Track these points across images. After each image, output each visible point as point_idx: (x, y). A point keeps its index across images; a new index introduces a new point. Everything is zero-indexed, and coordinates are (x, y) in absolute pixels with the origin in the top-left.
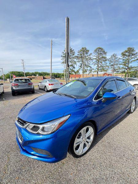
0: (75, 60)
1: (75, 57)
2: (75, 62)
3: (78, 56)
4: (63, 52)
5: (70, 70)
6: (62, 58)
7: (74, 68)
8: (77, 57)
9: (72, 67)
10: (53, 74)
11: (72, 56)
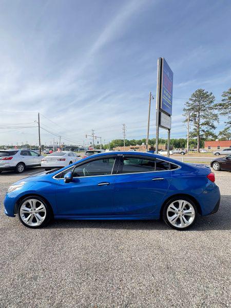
0: (216, 112)
1: (216, 105)
2: (216, 115)
3: (222, 102)
4: (188, 103)
5: (203, 133)
6: (184, 113)
7: (213, 127)
8: (220, 105)
9: (207, 126)
10: (171, 140)
11: (207, 106)
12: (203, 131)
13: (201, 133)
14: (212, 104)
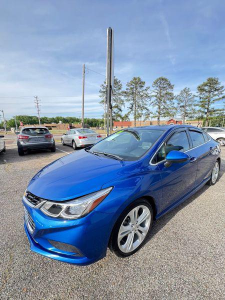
0: (122, 98)
1: (123, 92)
2: (122, 101)
3: (126, 91)
4: (103, 85)
6: (100, 94)
7: (120, 110)
9: (116, 109)
10: (85, 120)
11: (117, 91)
12: (114, 113)
13: (114, 115)
14: (120, 91)
